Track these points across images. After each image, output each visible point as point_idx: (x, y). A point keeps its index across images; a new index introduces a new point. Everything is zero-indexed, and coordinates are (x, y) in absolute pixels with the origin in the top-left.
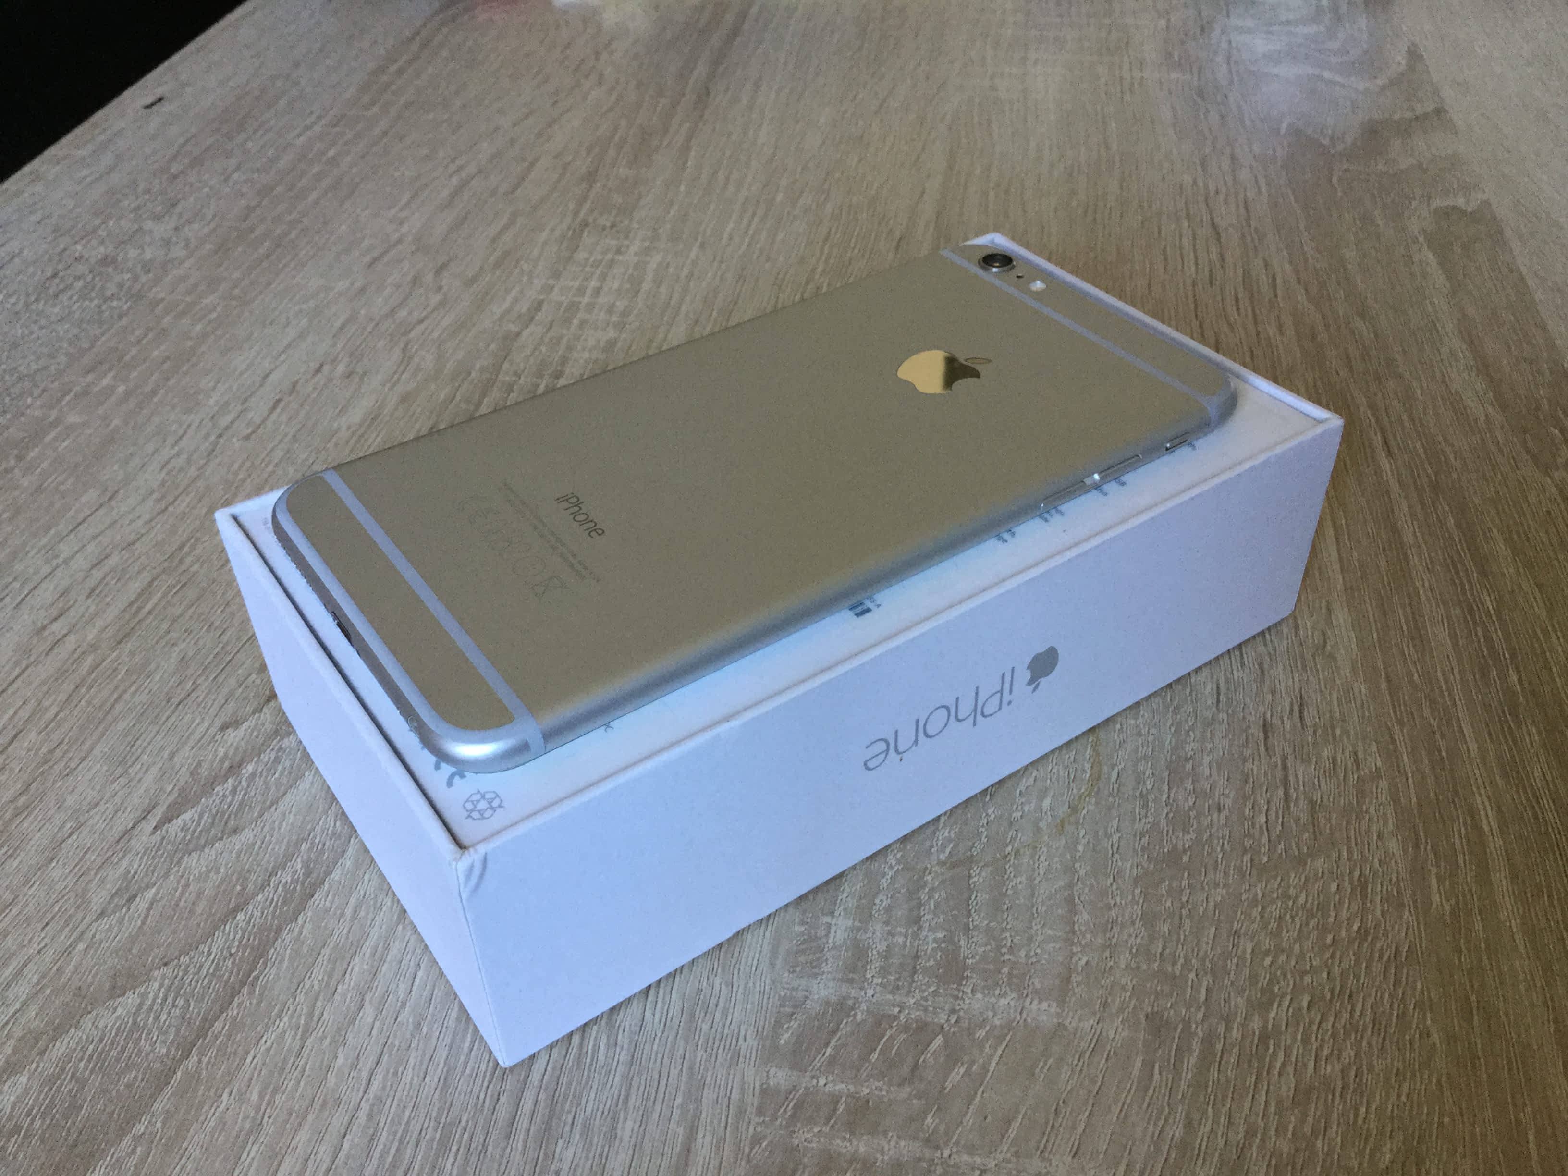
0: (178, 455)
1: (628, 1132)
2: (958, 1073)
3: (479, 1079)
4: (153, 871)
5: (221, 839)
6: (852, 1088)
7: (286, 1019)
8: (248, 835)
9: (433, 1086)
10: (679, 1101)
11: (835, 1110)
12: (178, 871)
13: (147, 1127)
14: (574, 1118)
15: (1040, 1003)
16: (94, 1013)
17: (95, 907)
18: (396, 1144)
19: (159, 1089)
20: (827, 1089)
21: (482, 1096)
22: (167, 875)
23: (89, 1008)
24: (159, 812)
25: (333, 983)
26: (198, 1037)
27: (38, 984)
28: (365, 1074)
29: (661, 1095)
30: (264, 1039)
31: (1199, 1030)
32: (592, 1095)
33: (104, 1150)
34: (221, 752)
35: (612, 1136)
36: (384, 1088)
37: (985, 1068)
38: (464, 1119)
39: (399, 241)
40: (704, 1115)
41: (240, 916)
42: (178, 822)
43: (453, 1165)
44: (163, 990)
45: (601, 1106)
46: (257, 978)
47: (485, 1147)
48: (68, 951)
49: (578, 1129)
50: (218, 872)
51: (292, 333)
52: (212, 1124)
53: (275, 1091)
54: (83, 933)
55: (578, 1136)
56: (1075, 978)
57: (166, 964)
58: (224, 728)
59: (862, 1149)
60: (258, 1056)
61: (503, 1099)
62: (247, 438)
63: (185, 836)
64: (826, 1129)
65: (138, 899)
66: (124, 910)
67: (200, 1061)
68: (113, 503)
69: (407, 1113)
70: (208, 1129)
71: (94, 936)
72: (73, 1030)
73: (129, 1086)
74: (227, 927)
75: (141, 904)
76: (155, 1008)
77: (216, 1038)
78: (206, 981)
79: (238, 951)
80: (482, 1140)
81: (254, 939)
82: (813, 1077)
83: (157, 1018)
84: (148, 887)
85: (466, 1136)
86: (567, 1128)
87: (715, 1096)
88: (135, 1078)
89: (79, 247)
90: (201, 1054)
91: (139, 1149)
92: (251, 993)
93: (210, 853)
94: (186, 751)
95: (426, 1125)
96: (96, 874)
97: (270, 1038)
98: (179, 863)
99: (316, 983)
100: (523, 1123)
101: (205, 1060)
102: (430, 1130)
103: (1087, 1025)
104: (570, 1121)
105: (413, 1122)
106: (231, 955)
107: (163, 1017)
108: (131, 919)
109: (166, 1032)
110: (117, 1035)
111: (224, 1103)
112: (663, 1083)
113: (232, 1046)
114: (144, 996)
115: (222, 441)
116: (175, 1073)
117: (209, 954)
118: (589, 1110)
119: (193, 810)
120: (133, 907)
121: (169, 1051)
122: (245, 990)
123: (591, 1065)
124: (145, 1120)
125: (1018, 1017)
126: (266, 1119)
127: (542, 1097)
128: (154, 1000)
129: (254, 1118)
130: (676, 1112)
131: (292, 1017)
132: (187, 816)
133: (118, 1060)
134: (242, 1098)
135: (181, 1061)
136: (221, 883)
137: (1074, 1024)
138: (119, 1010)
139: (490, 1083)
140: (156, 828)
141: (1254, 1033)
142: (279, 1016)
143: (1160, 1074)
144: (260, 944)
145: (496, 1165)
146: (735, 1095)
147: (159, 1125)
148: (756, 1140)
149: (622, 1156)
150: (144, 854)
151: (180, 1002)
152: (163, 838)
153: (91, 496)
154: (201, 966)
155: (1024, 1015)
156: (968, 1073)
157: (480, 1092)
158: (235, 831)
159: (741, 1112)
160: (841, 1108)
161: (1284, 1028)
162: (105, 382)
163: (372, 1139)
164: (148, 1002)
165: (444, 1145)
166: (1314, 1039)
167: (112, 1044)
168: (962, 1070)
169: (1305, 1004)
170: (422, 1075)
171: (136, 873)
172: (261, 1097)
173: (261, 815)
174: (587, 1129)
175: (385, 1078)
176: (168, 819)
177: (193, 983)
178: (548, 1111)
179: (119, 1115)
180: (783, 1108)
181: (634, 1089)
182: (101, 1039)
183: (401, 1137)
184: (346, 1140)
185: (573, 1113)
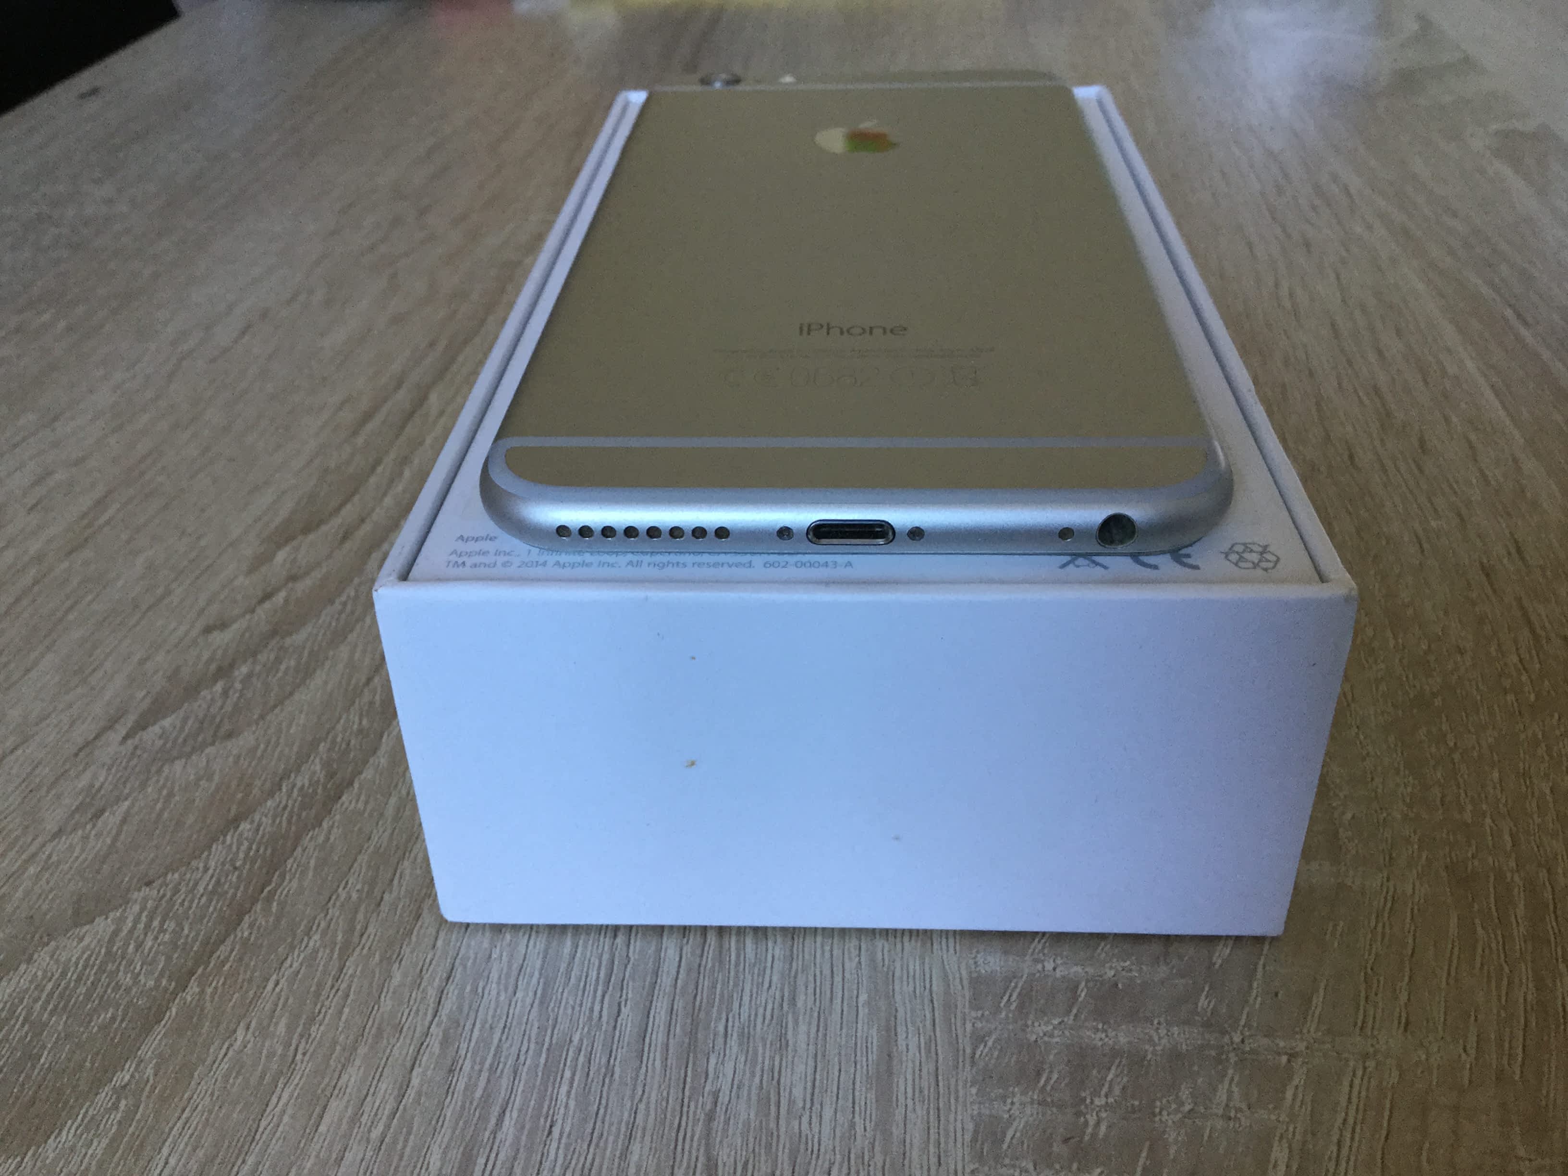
0: (133, 378)
1: (802, 1038)
3: (590, 988)
4: (125, 783)
5: (213, 744)
6: (1091, 970)
7: (316, 937)
8: (247, 739)
9: (529, 1001)
10: (863, 997)
11: (1075, 997)
12: (158, 781)
13: (132, 1076)
14: (726, 1027)
16: (53, 944)
17: (51, 826)
18: (485, 1075)
19: (147, 1030)
20: (1058, 974)
21: (597, 1008)
22: (143, 785)
23: (45, 939)
24: (130, 720)
25: (377, 892)
26: (197, 964)
28: (432, 993)
29: (838, 992)
30: (289, 960)
31: (1516, 880)
32: (746, 999)
33: (72, 1107)
34: (206, 656)
35: (782, 1043)
36: (460, 1009)
38: (576, 1039)
39: (374, 190)
40: (901, 1013)
41: (245, 826)
42: (155, 729)
43: (569, 1093)
44: (145, 914)
45: (761, 1010)
46: (272, 894)
47: (610, 1071)
48: (14, 874)
49: (733, 1042)
50: (210, 779)
51: (258, 269)
52: (225, 1066)
53: (312, 1020)
54: (34, 855)
55: (735, 1049)
56: (1344, 832)
57: (149, 884)
58: (208, 630)
59: (1123, 1040)
60: (282, 982)
61: (625, 1011)
62: (214, 360)
63: (165, 744)
64: (1070, 1020)
65: (107, 814)
66: (89, 827)
67: (202, 992)
68: (56, 424)
70: (219, 1073)
71: (50, 857)
72: (23, 967)
73: (104, 1027)
74: (229, 838)
75: (111, 819)
76: (136, 934)
77: (223, 963)
78: (204, 899)
79: (244, 863)
80: (604, 1061)
81: (266, 849)
82: (1036, 961)
83: (139, 946)
84: (118, 800)
85: (581, 1059)
86: (720, 1040)
87: (911, 988)
88: (113, 1018)
90: (202, 986)
91: (123, 1103)
92: (266, 910)
93: (200, 760)
94: (160, 658)
95: (524, 1049)
96: (48, 792)
97: (296, 960)
98: (159, 771)
99: (355, 896)
100: (657, 1037)
101: (209, 990)
103: (1375, 882)
104: (721, 1029)
105: (506, 1046)
106: (235, 868)
107: (149, 943)
108: (98, 836)
109: (154, 961)
110: (85, 968)
111: (239, 1042)
112: (838, 979)
113: (245, 972)
114: (122, 920)
115: (184, 364)
116: (168, 1008)
117: (206, 869)
118: (744, 1016)
119: (173, 716)
120: (99, 824)
121: (158, 980)
122: (259, 907)
123: (737, 965)
124: (130, 1066)
126: (299, 1057)
127: (679, 1005)
128: (134, 927)
129: (283, 1056)
130: (863, 1012)
131: (324, 934)
132: (167, 722)
133: (88, 996)
134: (264, 1032)
135: (175, 994)
136: (217, 790)
137: (1358, 884)
138: (87, 940)
139: (603, 996)
140: (125, 738)
142: (308, 933)
143: (1483, 928)
144: (272, 854)
145: (628, 1093)
146: (937, 986)
147: (150, 1071)
148: (979, 1039)
149: (800, 1068)
150: (113, 765)
151: (170, 925)
152: (135, 749)
153: (29, 419)
154: (196, 884)
157: (593, 1003)
158: (230, 735)
159: (949, 1007)
160: (1083, 994)
162: (43, 318)
163: (451, 1071)
164: (127, 928)
165: (552, 1072)
167: (79, 979)
170: (511, 989)
171: (101, 787)
172: (290, 1029)
173: (262, 717)
174: (746, 1040)
175: (461, 996)
176: (141, 725)
177: (186, 903)
178: (689, 1021)
179: (93, 1063)
180: (1006, 998)
181: (801, 988)
182: (64, 974)
183: (491, 1066)
184: (414, 1073)
185: (724, 1021)
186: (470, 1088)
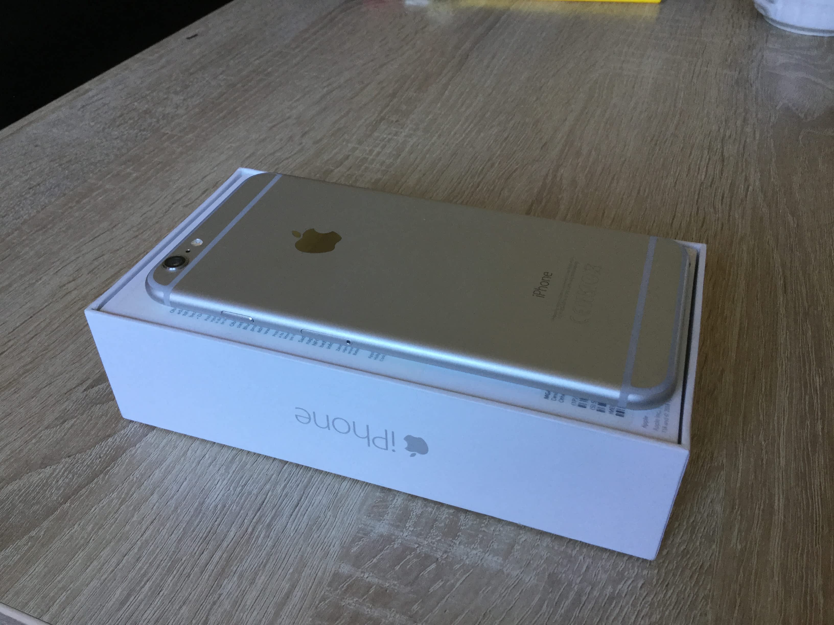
0: (151, 210)
1: (261, 581)
2: (438, 584)
3: (197, 540)
4: (77, 410)
6: (380, 581)
7: (116, 493)
9: (174, 539)
10: (291, 571)
11: (368, 591)
12: (88, 413)
13: (36, 534)
14: (237, 569)
15: (493, 557)
16: (30, 474)
17: (46, 423)
18: (148, 565)
19: (47, 516)
20: (367, 580)
21: (196, 549)
22: (82, 414)
23: (28, 471)
24: (89, 382)
25: (143, 480)
26: (73, 495)
27: (9, 455)
28: (144, 527)
29: (283, 566)
30: (103, 501)
31: (576, 588)
32: (249, 559)
33: (14, 540)
35: (252, 582)
36: (150, 537)
37: (453, 586)
38: (184, 559)
39: (289, 118)
40: (301, 580)
41: (110, 440)
42: (96, 389)
43: (171, 581)
44: (64, 469)
45: (252, 566)
46: (109, 471)
47: (189, 576)
48: (27, 442)
49: (236, 576)
50: (107, 415)
51: (223, 157)
52: (66, 538)
53: (100, 528)
54: (36, 435)
55: (236, 579)
56: (517, 547)
57: (69, 457)
59: (376, 614)
60: (98, 509)
61: (205, 553)
62: (186, 206)
63: (97, 396)
64: (361, 601)
65: (66, 423)
66: (58, 427)
67: (70, 506)
68: (114, 230)
69: (158, 551)
70: (64, 540)
71: (41, 437)
72: (18, 480)
73: (34, 512)
74: (103, 443)
75: (67, 425)
76: (58, 477)
77: (81, 497)
78: (85, 468)
79: (104, 456)
80: (188, 571)
81: (113, 452)
82: (362, 572)
83: (57, 481)
84: (72, 418)
85: (182, 568)
86: (232, 574)
87: (310, 571)
88: (38, 510)
89: (136, 104)
90: (72, 503)
91: (30, 543)
92: (103, 478)
93: (106, 406)
95: (165, 558)
96: (51, 408)
97: (105, 501)
98: (90, 409)
99: (135, 479)
100: (210, 567)
101: (73, 506)
102: (166, 561)
103: (515, 573)
104: (235, 569)
105: (159, 555)
106: (100, 457)
107: (60, 482)
108: (60, 431)
109: (60, 489)
110: (36, 486)
111: (75, 529)
112: (286, 560)
113: (87, 502)
114: (54, 470)
115: (174, 206)
116: (57, 510)
117: (90, 455)
118: (245, 566)
119: (105, 384)
120: (63, 426)
121: (57, 499)
122: (102, 475)
123: (253, 544)
124: (37, 530)
125: (479, 562)
126: (91, 540)
127: (224, 556)
128: (58, 473)
129: (87, 539)
130: (288, 577)
131: (118, 493)
132: (101, 386)
133: (34, 498)
134: (83, 528)
135: (61, 504)
137: (508, 571)
138: (41, 475)
139: (201, 544)
140: (85, 390)
141: (606, 595)
142: (113, 491)
143: (547, 606)
144: (115, 455)
145: (191, 585)
146: (320, 574)
147: (43, 533)
148: (323, 599)
149: (254, 593)
150: (76, 401)
151: (70, 476)
152: (86, 396)
153: (105, 224)
154: (85, 460)
155: (483, 561)
156: (443, 586)
159: (320, 583)
160: (372, 591)
161: (623, 596)
162: (128, 170)
163: (138, 560)
164: (55, 473)
165: (170, 571)
166: (639, 605)
167: (33, 490)
168: (441, 584)
169: (640, 585)
170: (170, 534)
171: (69, 410)
172: (93, 529)
174: (241, 576)
175: (153, 531)
176: (92, 386)
177: (79, 468)
178: (225, 563)
179: (26, 525)
180: (343, 585)
181: (271, 560)
182: (29, 487)
183: (151, 562)
184: (125, 558)
185: (237, 566)
186: (141, 569)
